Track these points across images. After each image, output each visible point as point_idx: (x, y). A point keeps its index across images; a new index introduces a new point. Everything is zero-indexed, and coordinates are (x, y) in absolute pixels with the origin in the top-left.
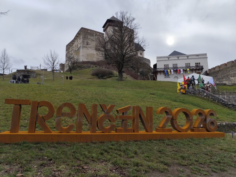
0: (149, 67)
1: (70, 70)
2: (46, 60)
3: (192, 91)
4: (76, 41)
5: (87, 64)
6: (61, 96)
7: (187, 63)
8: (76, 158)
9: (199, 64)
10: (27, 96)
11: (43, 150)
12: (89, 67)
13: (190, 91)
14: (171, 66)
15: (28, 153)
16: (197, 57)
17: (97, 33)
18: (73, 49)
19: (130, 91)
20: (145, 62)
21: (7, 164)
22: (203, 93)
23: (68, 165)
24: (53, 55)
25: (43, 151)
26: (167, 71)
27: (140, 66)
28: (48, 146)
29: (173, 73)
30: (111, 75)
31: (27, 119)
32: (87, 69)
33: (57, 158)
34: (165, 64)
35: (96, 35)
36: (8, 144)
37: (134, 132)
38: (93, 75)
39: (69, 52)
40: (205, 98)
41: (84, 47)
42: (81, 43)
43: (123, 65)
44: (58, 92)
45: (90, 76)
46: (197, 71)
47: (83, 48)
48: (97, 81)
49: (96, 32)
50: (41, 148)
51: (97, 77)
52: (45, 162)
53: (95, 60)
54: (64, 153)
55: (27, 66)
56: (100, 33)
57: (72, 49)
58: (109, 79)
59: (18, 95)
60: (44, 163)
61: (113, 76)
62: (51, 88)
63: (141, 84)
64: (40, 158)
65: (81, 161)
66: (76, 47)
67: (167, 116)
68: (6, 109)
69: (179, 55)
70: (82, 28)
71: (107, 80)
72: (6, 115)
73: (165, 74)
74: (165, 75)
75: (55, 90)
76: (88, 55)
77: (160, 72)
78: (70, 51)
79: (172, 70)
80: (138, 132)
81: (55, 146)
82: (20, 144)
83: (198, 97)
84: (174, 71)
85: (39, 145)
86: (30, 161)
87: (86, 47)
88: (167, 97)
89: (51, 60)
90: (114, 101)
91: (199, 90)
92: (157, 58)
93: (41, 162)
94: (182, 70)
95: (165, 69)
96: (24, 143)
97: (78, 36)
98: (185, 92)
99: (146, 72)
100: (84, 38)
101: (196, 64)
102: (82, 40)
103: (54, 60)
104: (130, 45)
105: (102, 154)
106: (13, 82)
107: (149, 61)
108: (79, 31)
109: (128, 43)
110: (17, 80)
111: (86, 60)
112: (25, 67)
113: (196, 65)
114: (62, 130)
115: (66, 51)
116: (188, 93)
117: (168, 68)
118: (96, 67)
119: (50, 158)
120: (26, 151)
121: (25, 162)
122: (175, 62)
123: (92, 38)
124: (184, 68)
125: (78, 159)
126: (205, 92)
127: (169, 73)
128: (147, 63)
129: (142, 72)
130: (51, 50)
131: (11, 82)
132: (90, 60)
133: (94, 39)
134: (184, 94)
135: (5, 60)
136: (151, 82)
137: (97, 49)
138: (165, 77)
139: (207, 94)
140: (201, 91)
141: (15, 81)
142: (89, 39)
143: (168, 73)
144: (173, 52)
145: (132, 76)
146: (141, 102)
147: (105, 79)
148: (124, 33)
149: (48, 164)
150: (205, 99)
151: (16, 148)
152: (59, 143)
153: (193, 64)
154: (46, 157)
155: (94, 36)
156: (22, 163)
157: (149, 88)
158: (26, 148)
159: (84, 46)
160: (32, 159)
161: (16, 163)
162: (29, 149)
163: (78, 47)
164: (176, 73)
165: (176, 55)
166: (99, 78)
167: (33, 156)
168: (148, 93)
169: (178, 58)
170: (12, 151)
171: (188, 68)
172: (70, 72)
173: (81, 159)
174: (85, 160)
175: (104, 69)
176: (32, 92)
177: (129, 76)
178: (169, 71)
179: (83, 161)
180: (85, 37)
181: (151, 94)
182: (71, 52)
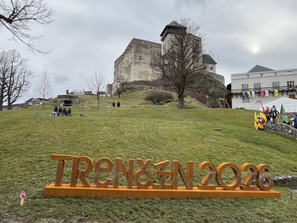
0: (222, 87)
1: (119, 93)
2: (90, 84)
3: (272, 127)
4: (127, 55)
5: (140, 84)
6: (104, 135)
7: (274, 81)
8: (108, 215)
9: (292, 83)
10: (69, 134)
11: (82, 205)
12: (142, 89)
13: (269, 126)
14: (251, 86)
15: (70, 208)
16: (290, 73)
17: (152, 45)
18: (123, 65)
19: (190, 125)
20: (217, 79)
21: (55, 218)
22: (287, 129)
23: (100, 222)
24: (98, 77)
25: (82, 207)
26: (246, 93)
27: (210, 85)
28: (87, 201)
29: (254, 96)
30: (169, 99)
31: (69, 166)
32: (139, 92)
33: (92, 215)
34: (243, 84)
35: (151, 47)
36: (53, 197)
37: (172, 188)
38: (147, 99)
39: (118, 69)
40: (290, 136)
41: (137, 63)
42: (132, 58)
43: (183, 88)
44: (103, 128)
45: (143, 101)
46: (290, 93)
47: (134, 64)
48: (152, 107)
49: (151, 42)
50: (80, 204)
51: (152, 102)
52: (83, 218)
53: (150, 79)
54: (98, 210)
55: (69, 90)
56: (156, 44)
57: (121, 66)
58: (166, 105)
59: (60, 133)
60: (81, 219)
61: (172, 100)
62: (94, 122)
63: (207, 115)
64: (79, 214)
65: (111, 218)
66: (127, 63)
67: (210, 172)
68: (49, 152)
69: (263, 71)
70: (134, 39)
71: (164, 105)
72: (49, 161)
73: (243, 97)
74: (243, 99)
75: (99, 125)
76: (141, 73)
77: (236, 94)
78: (119, 67)
79: (253, 92)
80: (177, 189)
81: (92, 201)
82: (64, 198)
83: (280, 135)
84: (256, 93)
85: (79, 200)
86: (71, 216)
87: (139, 63)
88: (236, 135)
89: (95, 83)
90: (166, 142)
91: (281, 125)
92: (232, 76)
93: (80, 217)
94: (267, 92)
95: (243, 91)
96: (67, 197)
97: (128, 50)
98: (263, 128)
99: (218, 93)
100: (136, 52)
101: (288, 82)
102: (133, 54)
103: (99, 84)
104: (194, 61)
105: (131, 213)
106: (55, 114)
107: (222, 78)
108: (130, 43)
109: (191, 59)
110: (58, 111)
111: (138, 80)
112: (67, 91)
113: (288, 85)
114: (99, 185)
115: (114, 68)
116: (267, 129)
117: (248, 90)
118: (151, 88)
119: (86, 215)
120: (68, 206)
121: (67, 217)
122: (257, 81)
123: (147, 50)
124: (270, 89)
125: (109, 217)
126: (290, 129)
127: (250, 96)
128: (220, 80)
129: (212, 93)
130: (96, 72)
131: (52, 114)
132: (143, 79)
133: (149, 51)
134: (262, 129)
135: (46, 86)
136: (221, 111)
137: (152, 65)
138: (243, 102)
139: (292, 132)
140: (284, 127)
141: (56, 113)
142: (142, 52)
143: (248, 96)
144: (254, 67)
145: (198, 99)
146: (199, 142)
147: (162, 104)
148: (185, 46)
149: (84, 220)
150: (289, 138)
151: (60, 203)
152: (97, 199)
153: (283, 84)
154: (84, 214)
155: (148, 48)
156: (66, 218)
157: (217, 119)
158: (68, 202)
159: (136, 61)
160: (73, 215)
161: (61, 217)
162: (71, 204)
163: (129, 63)
164: (259, 96)
165: (258, 71)
166: (154, 103)
167: (74, 211)
168: (213, 129)
169: (262, 76)
170: (57, 206)
171: (276, 89)
172: (118, 96)
173: (112, 217)
174: (115, 218)
175: (161, 90)
176: (75, 129)
177: (194, 99)
178: (248, 92)
179: (113, 219)
180: (137, 50)
181: (216, 130)
182: (120, 70)
